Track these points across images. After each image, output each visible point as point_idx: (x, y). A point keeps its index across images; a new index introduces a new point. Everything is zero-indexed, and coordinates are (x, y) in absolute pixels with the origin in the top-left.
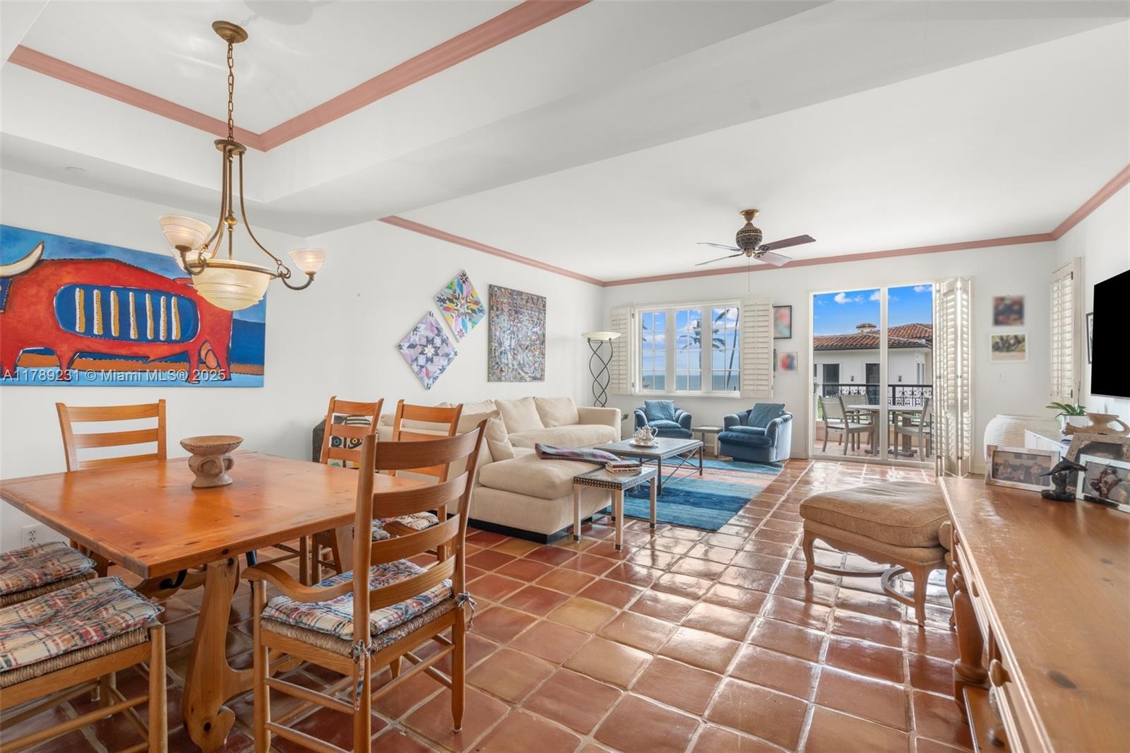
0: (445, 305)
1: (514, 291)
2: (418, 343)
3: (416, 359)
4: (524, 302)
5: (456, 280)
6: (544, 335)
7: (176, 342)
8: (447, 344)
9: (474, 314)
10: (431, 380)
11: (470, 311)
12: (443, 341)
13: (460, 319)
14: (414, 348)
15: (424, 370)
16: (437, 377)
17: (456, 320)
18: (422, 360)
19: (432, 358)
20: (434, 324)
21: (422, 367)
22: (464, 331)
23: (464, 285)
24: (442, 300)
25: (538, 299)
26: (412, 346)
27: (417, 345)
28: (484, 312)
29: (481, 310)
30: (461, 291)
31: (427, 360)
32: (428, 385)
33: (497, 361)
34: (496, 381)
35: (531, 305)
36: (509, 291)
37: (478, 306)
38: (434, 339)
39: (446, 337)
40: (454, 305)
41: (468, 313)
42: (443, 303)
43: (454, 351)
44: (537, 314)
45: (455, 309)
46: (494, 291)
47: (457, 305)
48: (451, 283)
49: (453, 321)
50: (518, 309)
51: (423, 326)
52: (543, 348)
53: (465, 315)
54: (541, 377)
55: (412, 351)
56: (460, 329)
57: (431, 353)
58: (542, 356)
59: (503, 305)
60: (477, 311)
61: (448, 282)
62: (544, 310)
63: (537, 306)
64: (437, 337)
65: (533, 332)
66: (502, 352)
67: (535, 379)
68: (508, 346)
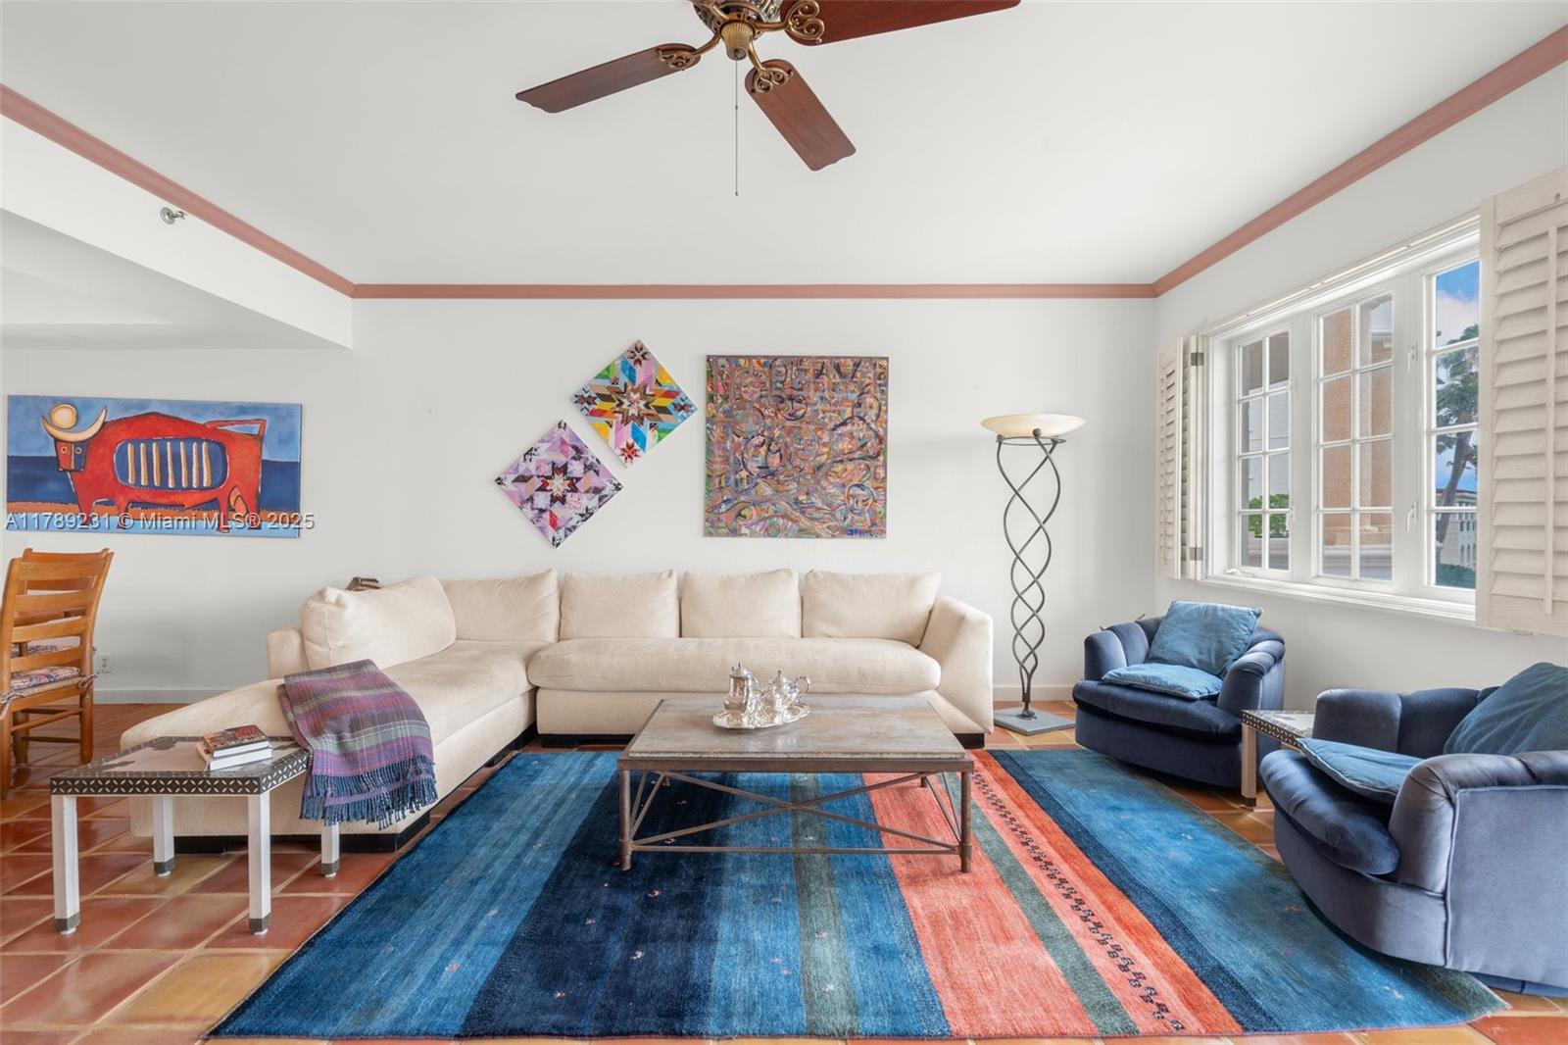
0: (593, 407)
1: (776, 358)
2: (534, 472)
3: (531, 499)
4: (809, 376)
5: (619, 362)
6: (882, 440)
7: (207, 489)
8: (597, 473)
9: (661, 416)
10: (561, 532)
11: (653, 411)
12: (588, 468)
13: (629, 428)
14: (526, 481)
15: (546, 515)
16: (574, 527)
17: (617, 431)
18: (542, 500)
19: (564, 496)
20: (567, 440)
21: (542, 511)
22: (636, 447)
23: (638, 368)
24: (583, 400)
25: (857, 365)
26: (522, 479)
27: (532, 476)
28: (693, 408)
29: (684, 407)
30: (632, 378)
31: (554, 499)
32: (554, 540)
33: (725, 498)
34: (727, 535)
35: (834, 381)
36: (762, 361)
37: (677, 400)
38: (569, 466)
39: (594, 461)
40: (614, 405)
41: (649, 415)
42: (589, 404)
43: (616, 482)
44: (854, 397)
45: (615, 412)
46: (723, 366)
47: (621, 403)
48: (608, 369)
49: (612, 431)
50: (788, 392)
51: (544, 446)
52: (876, 467)
53: (640, 419)
54: (874, 528)
55: (522, 486)
56: (628, 445)
57: (562, 489)
58: (876, 484)
59: (743, 389)
60: (672, 409)
61: (600, 368)
62: (880, 385)
63: (855, 380)
64: (574, 462)
65: (840, 435)
66: (742, 479)
67: (852, 532)
68: (759, 467)
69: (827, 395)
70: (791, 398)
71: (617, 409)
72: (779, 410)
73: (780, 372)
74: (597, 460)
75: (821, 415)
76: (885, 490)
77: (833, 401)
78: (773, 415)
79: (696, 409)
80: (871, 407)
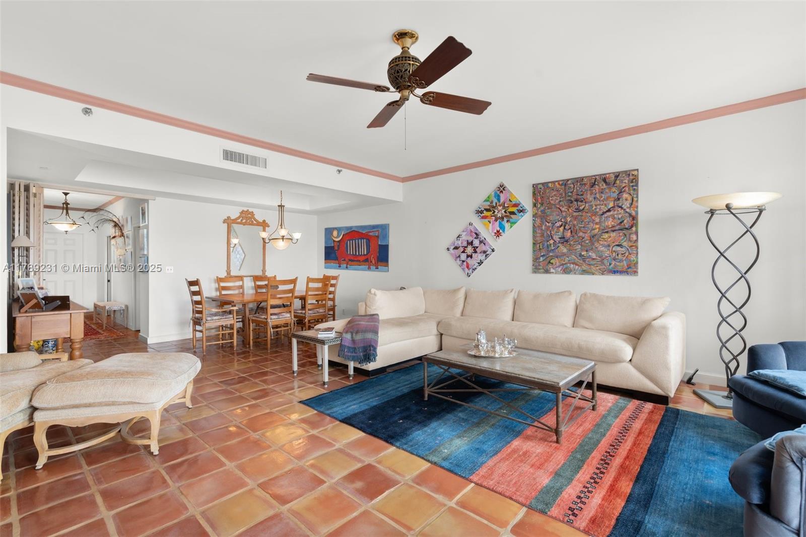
0: (483, 215)
1: (568, 180)
2: (460, 245)
3: (459, 256)
4: (587, 187)
5: (493, 193)
6: (634, 218)
7: (366, 255)
8: (485, 244)
9: (512, 216)
10: (471, 270)
11: (508, 214)
12: (481, 242)
13: (497, 223)
14: (457, 249)
15: (465, 263)
16: (476, 268)
17: (493, 224)
18: (463, 257)
19: (472, 255)
20: (473, 230)
21: (463, 261)
22: (501, 231)
23: (501, 195)
24: (479, 212)
25: (617, 177)
26: (456, 248)
27: (459, 247)
28: (526, 211)
29: (522, 211)
30: (499, 200)
31: (468, 256)
32: (468, 274)
33: (542, 254)
34: (544, 273)
35: (602, 187)
36: (561, 183)
37: (519, 208)
38: (473, 242)
39: (483, 239)
40: (491, 213)
41: (506, 216)
42: (481, 213)
43: (492, 248)
44: (615, 195)
45: (492, 216)
46: (541, 188)
47: (494, 212)
48: (488, 197)
49: (491, 225)
50: (575, 197)
51: (464, 233)
52: (630, 234)
53: (502, 218)
54: (630, 269)
55: (456, 251)
56: (497, 231)
57: (471, 251)
58: (631, 244)
59: (551, 199)
60: (516, 212)
61: (485, 198)
62: (633, 186)
63: (615, 185)
64: (475, 240)
65: (607, 217)
66: (551, 244)
67: (615, 272)
68: (559, 238)
69: (598, 196)
70: (577, 200)
71: (493, 215)
72: (570, 207)
73: (570, 187)
74: (485, 239)
75: (594, 207)
76: (637, 248)
77: (602, 199)
78: (566, 210)
79: (528, 211)
80: (626, 200)
